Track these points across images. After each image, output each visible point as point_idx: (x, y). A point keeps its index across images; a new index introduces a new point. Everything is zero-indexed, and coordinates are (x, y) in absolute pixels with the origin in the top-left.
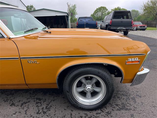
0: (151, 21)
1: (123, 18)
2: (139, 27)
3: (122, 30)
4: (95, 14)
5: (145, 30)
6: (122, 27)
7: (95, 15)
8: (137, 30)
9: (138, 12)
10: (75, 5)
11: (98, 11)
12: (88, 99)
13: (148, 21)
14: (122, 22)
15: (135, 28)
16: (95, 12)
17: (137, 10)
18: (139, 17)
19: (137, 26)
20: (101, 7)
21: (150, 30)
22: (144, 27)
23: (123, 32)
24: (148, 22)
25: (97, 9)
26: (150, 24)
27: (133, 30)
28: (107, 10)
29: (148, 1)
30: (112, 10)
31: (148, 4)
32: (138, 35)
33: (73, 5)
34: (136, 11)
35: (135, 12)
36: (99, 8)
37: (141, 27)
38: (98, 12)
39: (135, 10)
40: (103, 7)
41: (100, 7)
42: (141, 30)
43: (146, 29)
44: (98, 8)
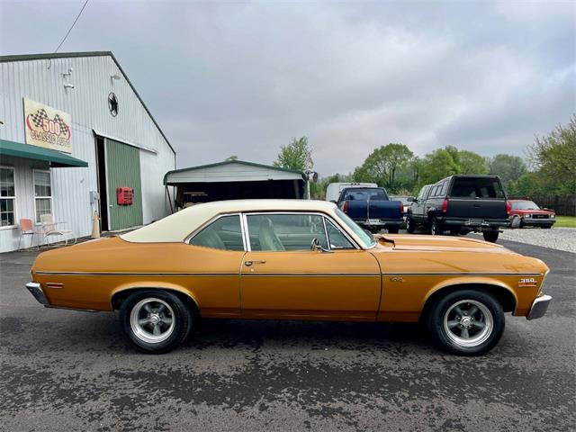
0: (569, 197)
1: (479, 195)
2: (527, 216)
3: (480, 229)
4: (371, 167)
5: (549, 227)
6: (480, 220)
7: (369, 170)
8: (522, 225)
9: (520, 163)
10: (302, 139)
11: (380, 156)
12: (466, 339)
13: (557, 197)
14: (477, 205)
15: (516, 221)
16: (368, 161)
17: (515, 156)
18: (526, 179)
19: (522, 214)
20: (391, 147)
21: (567, 226)
22: (546, 216)
23: (482, 234)
24: (560, 199)
25: (376, 151)
26: (567, 207)
27: (510, 227)
28: (411, 154)
29: (553, 133)
30: (427, 156)
31: (553, 142)
32: (528, 243)
33: (298, 140)
34: (512, 157)
35: (510, 163)
36: (383, 147)
37: (535, 216)
38: (379, 160)
39: (510, 155)
40: (398, 145)
41: (385, 145)
42: (536, 225)
43: (552, 224)
44: (380, 148)
